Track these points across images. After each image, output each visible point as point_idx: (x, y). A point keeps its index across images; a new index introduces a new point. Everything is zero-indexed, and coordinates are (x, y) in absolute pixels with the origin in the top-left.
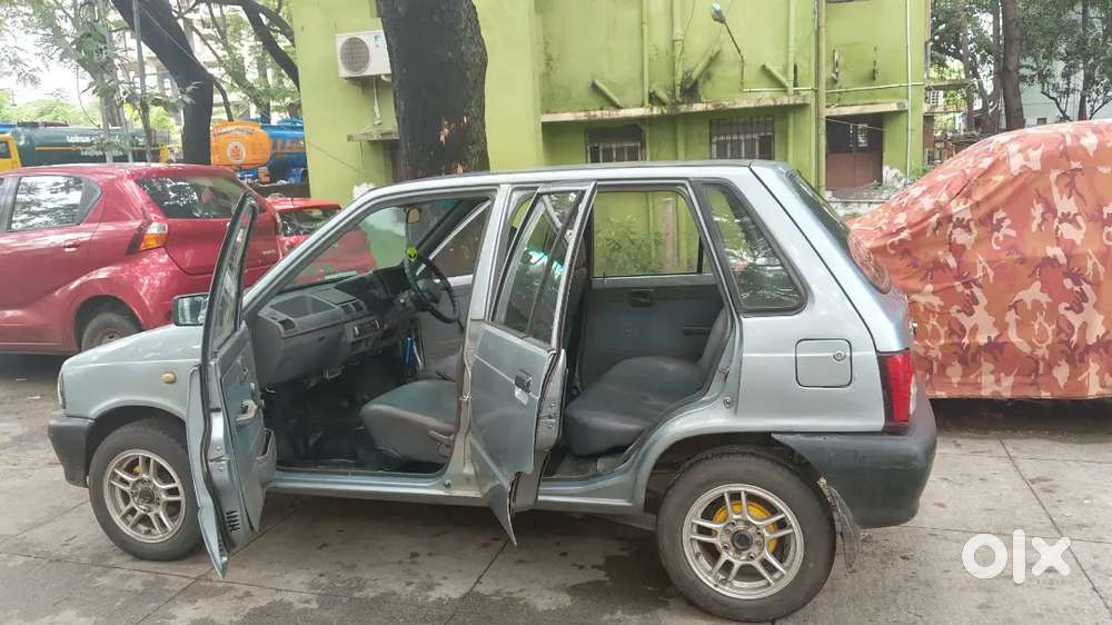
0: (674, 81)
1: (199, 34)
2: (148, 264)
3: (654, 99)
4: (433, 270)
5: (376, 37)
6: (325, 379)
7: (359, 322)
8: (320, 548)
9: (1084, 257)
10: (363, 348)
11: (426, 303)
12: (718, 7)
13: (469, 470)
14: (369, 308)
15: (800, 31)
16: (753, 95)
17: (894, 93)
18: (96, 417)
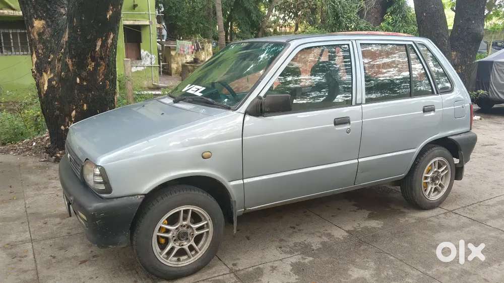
17: (143, 17)
18: (146, 193)
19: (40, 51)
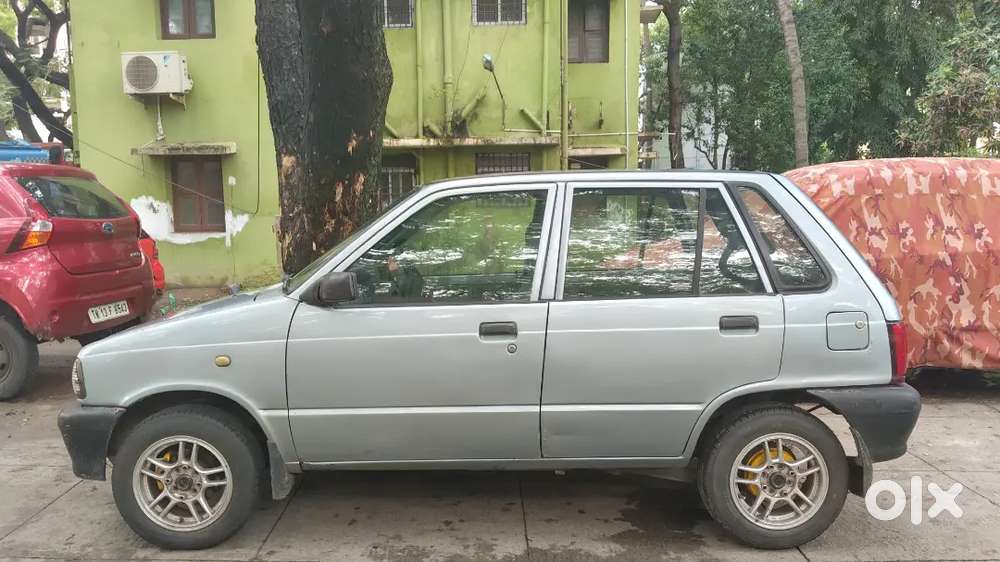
0: (445, 118)
2: (27, 263)
3: (428, 132)
5: (165, 58)
8: (350, 524)
9: (889, 261)
12: (489, 58)
15: (550, 85)
16: (513, 135)
17: (615, 140)
18: (128, 405)
19: (286, 201)
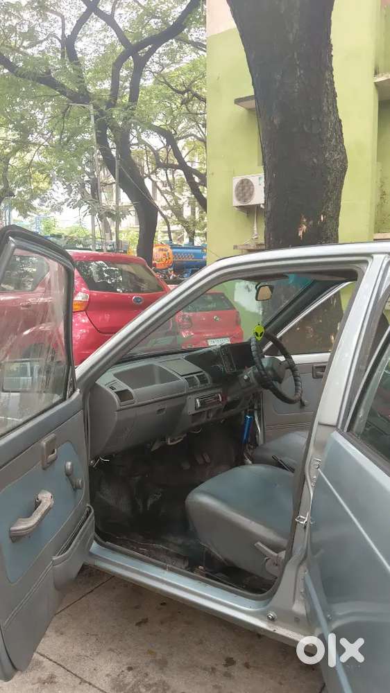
1: (160, 190)
4: (279, 348)
5: (259, 179)
6: (166, 445)
7: (201, 395)
10: (204, 420)
11: (269, 381)
13: (299, 608)
14: (214, 381)
